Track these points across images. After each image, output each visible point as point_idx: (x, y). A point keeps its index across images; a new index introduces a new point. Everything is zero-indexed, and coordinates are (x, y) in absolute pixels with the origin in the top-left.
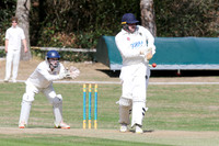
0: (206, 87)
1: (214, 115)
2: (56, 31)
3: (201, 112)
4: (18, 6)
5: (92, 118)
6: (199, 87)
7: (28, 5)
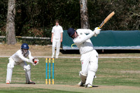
0: (119, 60)
1: (123, 76)
2: (31, 27)
3: (116, 74)
4: (9, 12)
5: (51, 78)
6: (115, 60)
7: (14, 12)
